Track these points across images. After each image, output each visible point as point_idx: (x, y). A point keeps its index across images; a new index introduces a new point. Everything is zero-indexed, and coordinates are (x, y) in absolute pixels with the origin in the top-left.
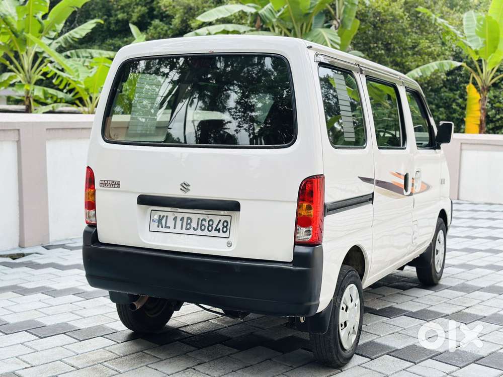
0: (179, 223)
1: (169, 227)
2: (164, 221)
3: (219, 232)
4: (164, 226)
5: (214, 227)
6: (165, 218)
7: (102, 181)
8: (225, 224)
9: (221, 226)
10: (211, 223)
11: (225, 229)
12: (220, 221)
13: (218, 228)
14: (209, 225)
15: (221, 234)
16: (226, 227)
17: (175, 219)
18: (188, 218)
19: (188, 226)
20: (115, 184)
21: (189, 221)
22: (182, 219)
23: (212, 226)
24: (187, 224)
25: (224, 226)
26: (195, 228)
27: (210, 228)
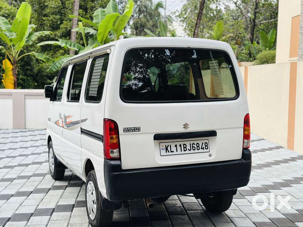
0: (179, 148)
1: (173, 152)
2: (169, 149)
3: (204, 149)
4: (170, 151)
5: (200, 147)
6: (169, 146)
7: (125, 128)
8: (206, 144)
9: (204, 146)
10: (198, 145)
11: (206, 147)
12: (203, 143)
13: (202, 148)
14: (197, 147)
15: (205, 150)
16: (207, 146)
17: (176, 146)
18: (184, 145)
19: (185, 149)
20: (137, 129)
21: (185, 146)
22: (180, 146)
23: (199, 146)
24: (184, 148)
25: (206, 146)
26: (190, 149)
27: (198, 148)
